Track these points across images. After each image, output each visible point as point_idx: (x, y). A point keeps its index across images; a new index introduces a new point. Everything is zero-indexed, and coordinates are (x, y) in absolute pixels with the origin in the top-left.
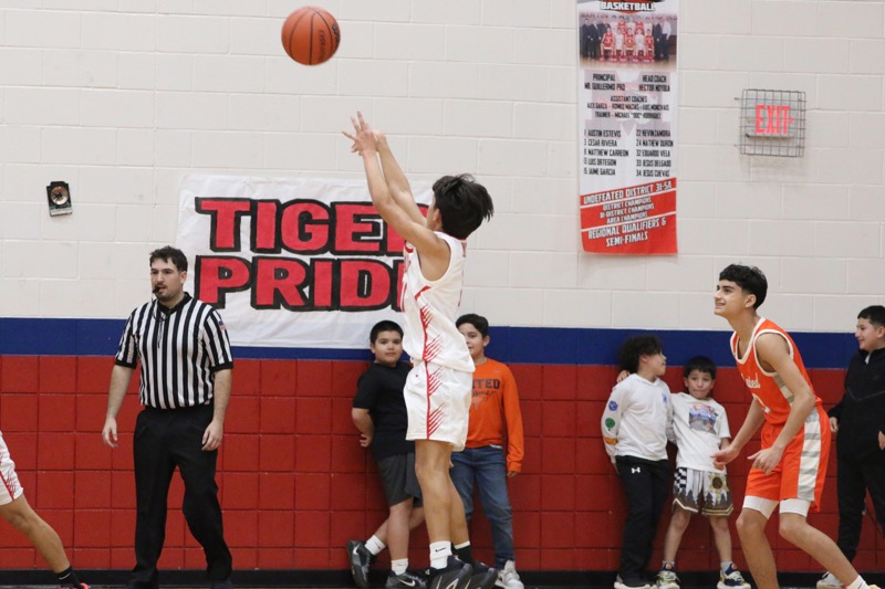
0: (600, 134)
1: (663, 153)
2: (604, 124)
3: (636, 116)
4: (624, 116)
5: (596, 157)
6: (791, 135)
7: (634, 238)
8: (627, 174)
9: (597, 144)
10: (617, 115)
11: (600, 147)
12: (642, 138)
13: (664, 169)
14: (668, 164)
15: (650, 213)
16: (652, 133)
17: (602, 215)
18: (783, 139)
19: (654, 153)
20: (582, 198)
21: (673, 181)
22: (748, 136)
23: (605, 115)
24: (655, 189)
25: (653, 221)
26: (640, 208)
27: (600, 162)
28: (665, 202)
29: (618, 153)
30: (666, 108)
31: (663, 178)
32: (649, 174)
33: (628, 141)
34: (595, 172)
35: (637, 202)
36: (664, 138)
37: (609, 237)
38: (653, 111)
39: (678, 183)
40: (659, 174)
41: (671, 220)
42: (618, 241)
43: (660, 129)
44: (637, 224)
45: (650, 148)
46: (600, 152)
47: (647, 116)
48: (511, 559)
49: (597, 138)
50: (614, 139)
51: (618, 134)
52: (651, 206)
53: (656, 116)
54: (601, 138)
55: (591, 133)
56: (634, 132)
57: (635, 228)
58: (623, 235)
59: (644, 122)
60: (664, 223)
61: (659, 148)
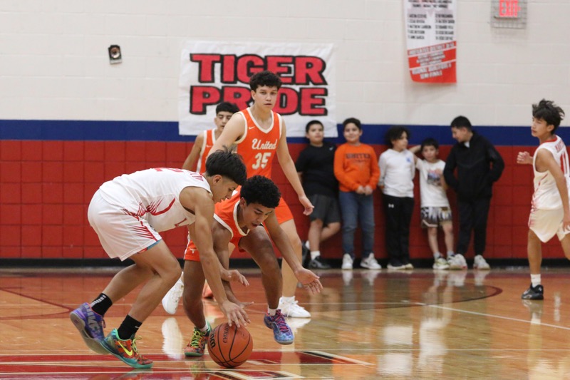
0: (416, 16)
1: (450, 27)
2: (417, 11)
3: (435, 6)
4: (428, 6)
5: (414, 29)
6: (519, 17)
7: (435, 74)
8: (431, 39)
9: (414, 22)
10: (425, 6)
11: (416, 24)
12: (438, 19)
13: (450, 36)
14: (452, 33)
15: (443, 60)
16: (443, 16)
17: (418, 61)
18: (515, 19)
19: (445, 27)
20: (408, 51)
21: (455, 43)
22: (496, 17)
23: (418, 6)
24: (445, 47)
25: (445, 65)
26: (438, 58)
27: (416, 32)
28: (451, 55)
29: (426, 27)
30: (450, 2)
31: (449, 41)
32: (442, 38)
33: (431, 20)
34: (413, 37)
35: (436, 54)
36: (450, 19)
37: (422, 73)
38: (443, 4)
39: (457, 44)
40: (447, 38)
41: (454, 64)
42: (426, 76)
43: (448, 13)
44: (436, 67)
45: (442, 24)
46: (416, 27)
47: (441, 6)
48: (373, 252)
49: (414, 19)
50: (423, 19)
51: (425, 16)
52: (443, 57)
53: (445, 7)
54: (416, 19)
55: (411, 16)
56: (434, 15)
57: (435, 69)
58: (428, 72)
59: (439, 10)
60: (450, 66)
61: (447, 24)
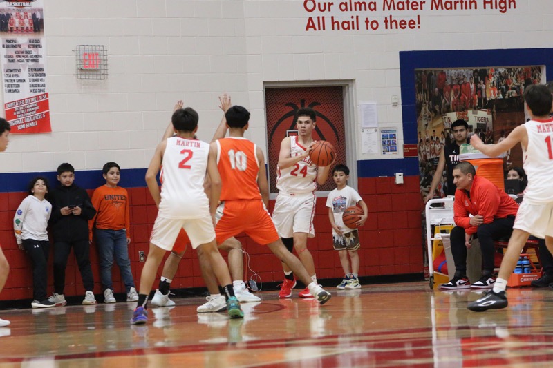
0: (11, 71)
1: (41, 80)
2: (13, 66)
3: (28, 61)
4: (22, 61)
5: (10, 83)
6: (99, 68)
7: (31, 125)
8: (25, 92)
9: (10, 76)
10: (19, 61)
11: (11, 78)
12: (31, 73)
13: (42, 88)
14: (44, 85)
15: (37, 111)
16: (35, 70)
17: (15, 114)
18: (95, 70)
19: (37, 80)
20: (6, 104)
21: (47, 94)
22: (82, 69)
23: (13, 61)
24: (39, 99)
25: (39, 116)
26: (33, 109)
27: (12, 86)
28: (44, 106)
29: (20, 81)
30: (41, 56)
31: (42, 93)
32: (35, 91)
33: (25, 74)
34: (10, 91)
35: (31, 106)
36: (41, 72)
37: (19, 125)
38: (35, 58)
39: (49, 95)
40: (40, 91)
41: (47, 114)
42: (23, 126)
43: (39, 67)
44: (32, 117)
45: (35, 78)
46: (12, 81)
47: (33, 61)
48: (133, 286)
49: (9, 73)
50: (18, 73)
51: (19, 71)
52: (37, 108)
53: (36, 61)
54: (12, 73)
55: (7, 71)
56: (27, 70)
57: (31, 119)
58: (25, 123)
59: (31, 64)
60: (44, 116)
61: (39, 77)
